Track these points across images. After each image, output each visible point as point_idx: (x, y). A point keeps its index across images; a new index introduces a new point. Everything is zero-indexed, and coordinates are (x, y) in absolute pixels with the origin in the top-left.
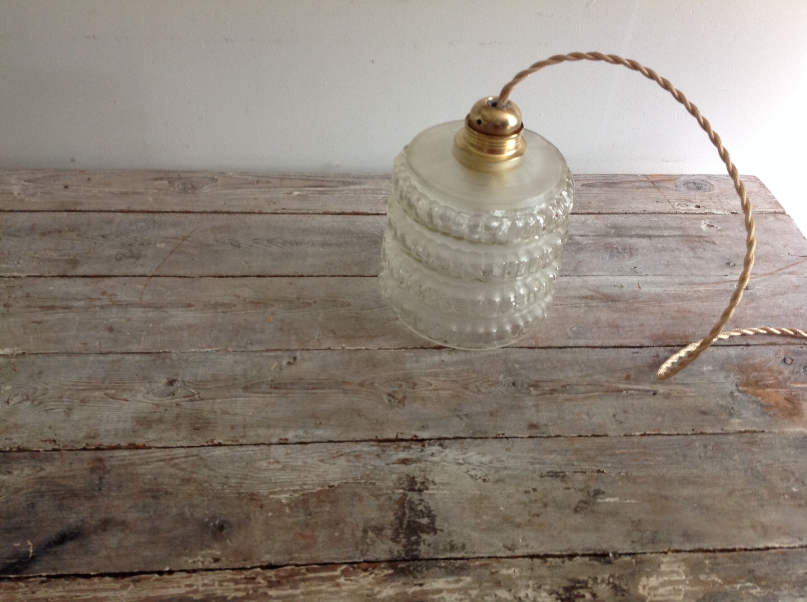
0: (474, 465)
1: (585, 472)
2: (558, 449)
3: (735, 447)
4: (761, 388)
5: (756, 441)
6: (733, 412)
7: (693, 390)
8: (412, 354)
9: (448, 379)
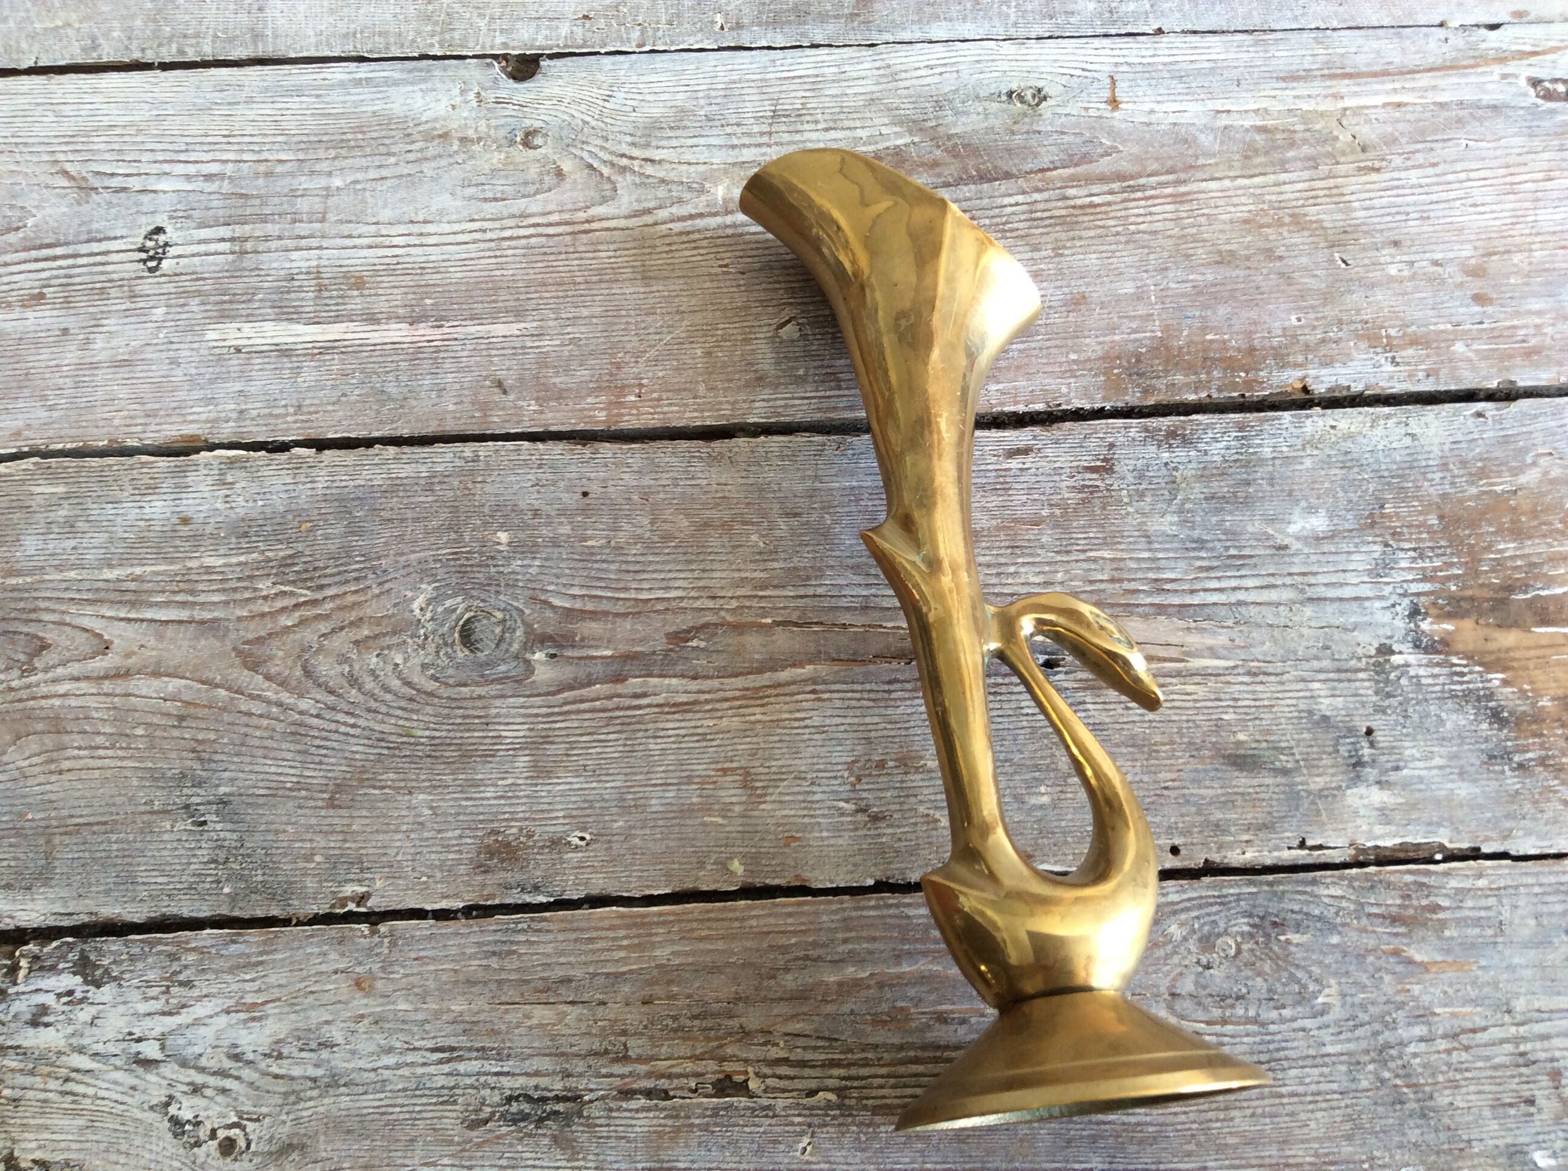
0: (202, 1070)
1: (666, 1095)
2: (577, 973)
3: (1335, 939)
4: (1516, 624)
5: (1435, 908)
6: (1366, 752)
7: (1221, 639)
8: (61, 489)
9: (184, 615)
